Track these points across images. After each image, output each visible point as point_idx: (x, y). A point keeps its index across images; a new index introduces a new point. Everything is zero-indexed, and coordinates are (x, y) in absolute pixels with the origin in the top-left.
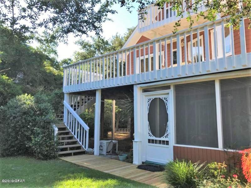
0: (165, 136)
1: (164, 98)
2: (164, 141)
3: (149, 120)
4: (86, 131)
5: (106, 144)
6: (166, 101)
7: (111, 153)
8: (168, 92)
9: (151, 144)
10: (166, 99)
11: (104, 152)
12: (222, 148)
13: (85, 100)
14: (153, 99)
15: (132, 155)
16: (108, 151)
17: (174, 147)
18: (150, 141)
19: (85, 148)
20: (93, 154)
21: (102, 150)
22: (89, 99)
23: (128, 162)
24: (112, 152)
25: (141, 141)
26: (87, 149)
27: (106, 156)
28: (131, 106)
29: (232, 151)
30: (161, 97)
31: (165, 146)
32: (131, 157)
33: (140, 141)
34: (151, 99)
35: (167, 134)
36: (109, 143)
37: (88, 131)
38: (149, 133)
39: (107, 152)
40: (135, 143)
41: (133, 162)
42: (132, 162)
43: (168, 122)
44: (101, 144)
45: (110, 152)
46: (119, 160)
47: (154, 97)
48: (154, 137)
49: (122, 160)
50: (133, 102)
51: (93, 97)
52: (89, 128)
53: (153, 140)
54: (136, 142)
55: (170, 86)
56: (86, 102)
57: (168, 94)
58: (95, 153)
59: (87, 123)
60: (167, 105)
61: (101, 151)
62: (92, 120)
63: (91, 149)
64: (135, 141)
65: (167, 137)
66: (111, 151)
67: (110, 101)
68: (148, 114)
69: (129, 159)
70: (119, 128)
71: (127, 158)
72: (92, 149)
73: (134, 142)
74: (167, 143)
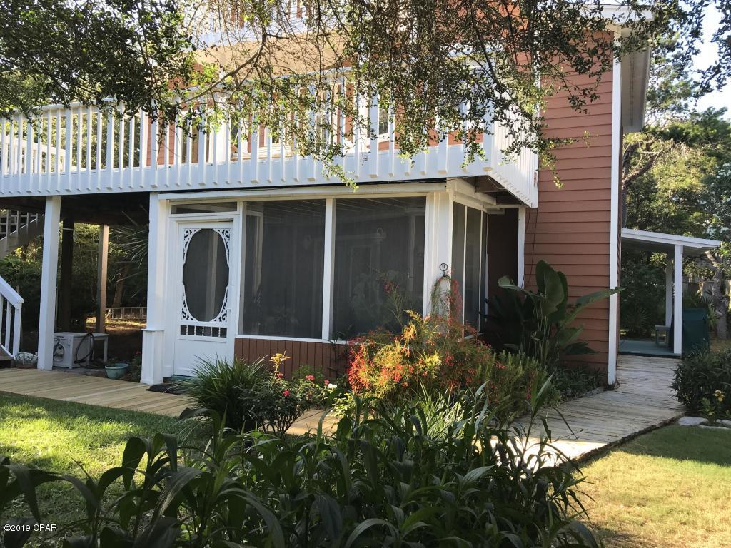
0: (220, 318)
1: (221, 231)
2: (216, 330)
3: (184, 282)
4: (13, 309)
5: (74, 340)
6: (226, 238)
7: (86, 363)
8: (230, 217)
9: (187, 336)
10: (227, 232)
11: (68, 363)
12: (327, 338)
13: (13, 222)
14: (197, 231)
15: (140, 363)
16: (79, 359)
17: (237, 340)
18: (183, 330)
19: (11, 351)
20: (35, 366)
21: (61, 356)
22: (23, 221)
23: (130, 380)
24: (91, 361)
25: (163, 331)
26: (15, 354)
27: (73, 370)
28: (140, 246)
29: (344, 342)
30: (215, 227)
31: (219, 339)
32: (136, 368)
33: (160, 329)
34: (193, 231)
35: (224, 312)
36: (83, 340)
37: (19, 307)
38: (183, 312)
39: (75, 362)
40: (149, 334)
41: (140, 378)
42: (138, 380)
43: (229, 285)
44: (58, 340)
45: (83, 361)
46: (107, 377)
47: (199, 227)
48: (195, 319)
49: (113, 376)
50: (146, 235)
51: (37, 215)
52: (22, 300)
53: (191, 328)
54: (151, 332)
55: (236, 203)
56: (13, 228)
57: (232, 221)
58: (41, 365)
59: (18, 287)
60: (227, 246)
61: (57, 360)
62: (34, 279)
63: (27, 356)
64: (147, 331)
65: (224, 319)
66: (88, 358)
67: (94, 227)
68: (184, 267)
69: (133, 374)
70: (123, 306)
71: (127, 371)
72: (31, 355)
73: (144, 333)
74: (223, 332)
